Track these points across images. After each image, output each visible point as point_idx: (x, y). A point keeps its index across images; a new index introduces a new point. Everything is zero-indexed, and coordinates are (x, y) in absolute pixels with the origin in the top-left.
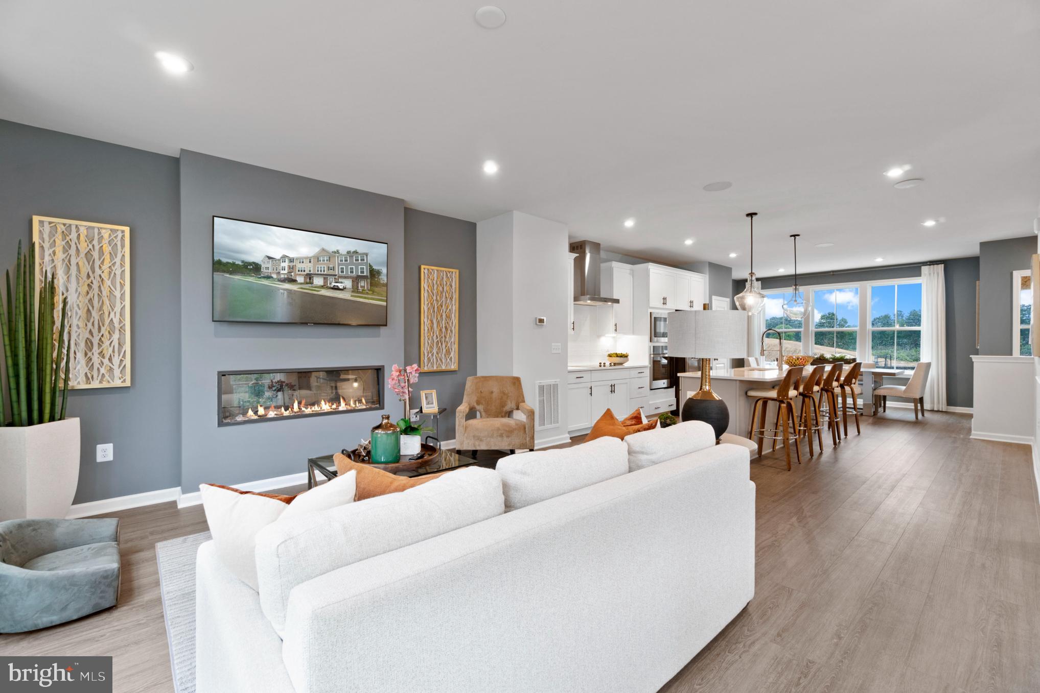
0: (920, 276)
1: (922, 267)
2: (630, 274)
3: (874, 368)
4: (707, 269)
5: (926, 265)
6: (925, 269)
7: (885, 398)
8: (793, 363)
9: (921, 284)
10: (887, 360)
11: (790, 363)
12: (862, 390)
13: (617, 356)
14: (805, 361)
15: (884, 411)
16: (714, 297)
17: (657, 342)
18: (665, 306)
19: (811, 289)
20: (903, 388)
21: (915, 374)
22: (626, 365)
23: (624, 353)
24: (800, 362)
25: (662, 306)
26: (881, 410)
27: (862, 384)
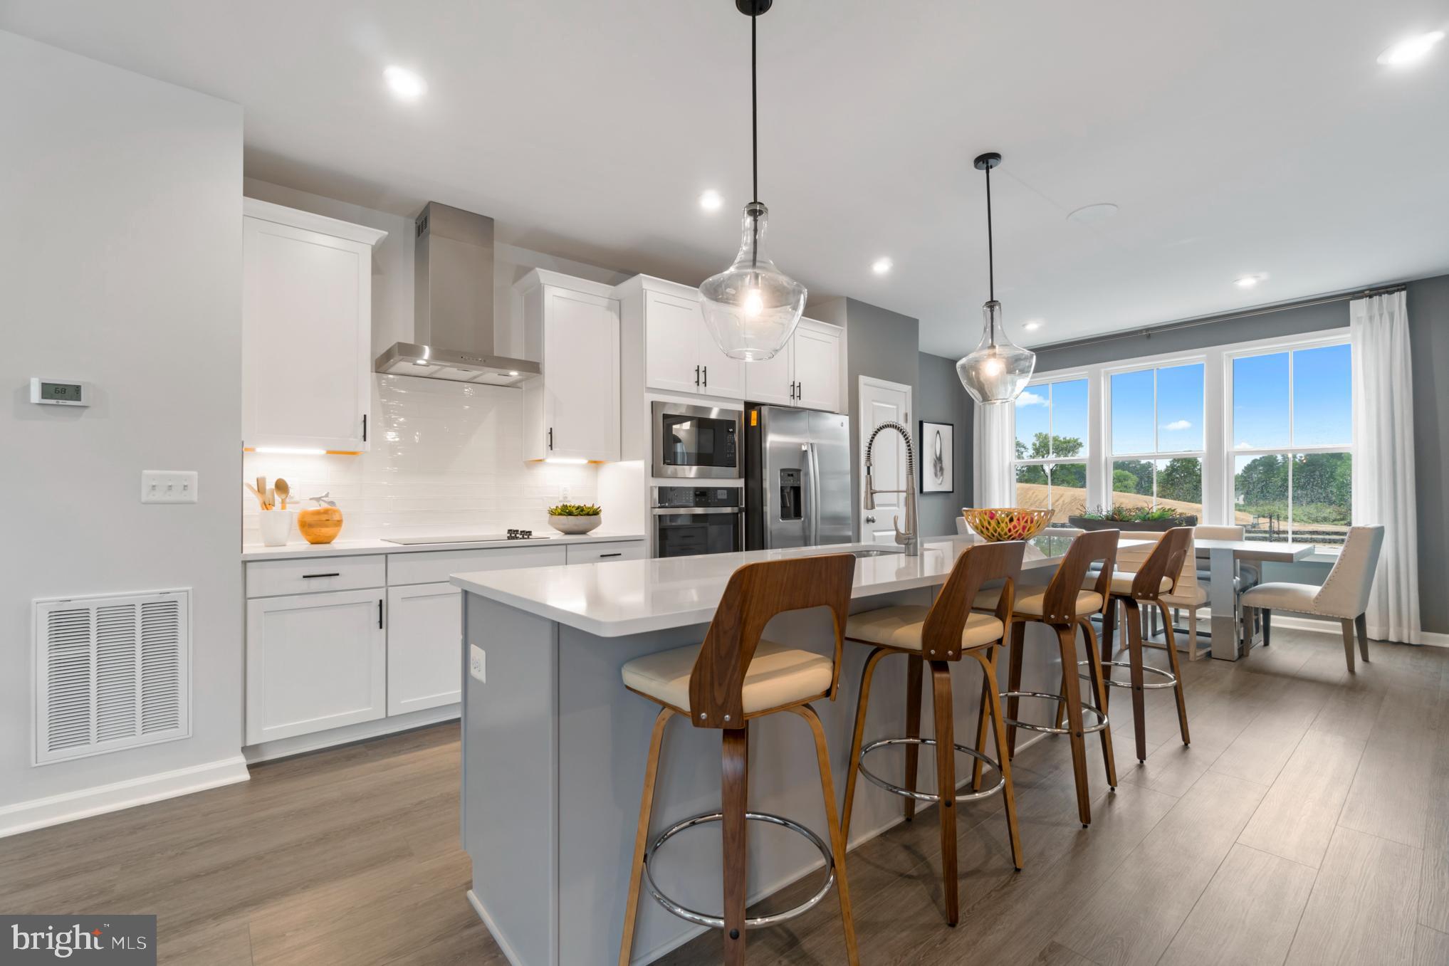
0: (1348, 325)
1: (1351, 302)
2: (609, 308)
3: (1240, 539)
4: (843, 315)
5: (1362, 297)
6: (1358, 308)
7: (1267, 613)
8: (991, 531)
9: (1349, 345)
10: (1273, 520)
11: (985, 530)
12: (1208, 595)
13: (570, 514)
14: (1022, 523)
15: (1266, 643)
16: (863, 379)
17: (675, 477)
18: (702, 389)
19: (1103, 370)
20: (1314, 590)
21: (1344, 555)
22: (597, 533)
23: (587, 503)
24: (1010, 526)
25: (694, 389)
26: (1258, 639)
27: (1208, 579)
